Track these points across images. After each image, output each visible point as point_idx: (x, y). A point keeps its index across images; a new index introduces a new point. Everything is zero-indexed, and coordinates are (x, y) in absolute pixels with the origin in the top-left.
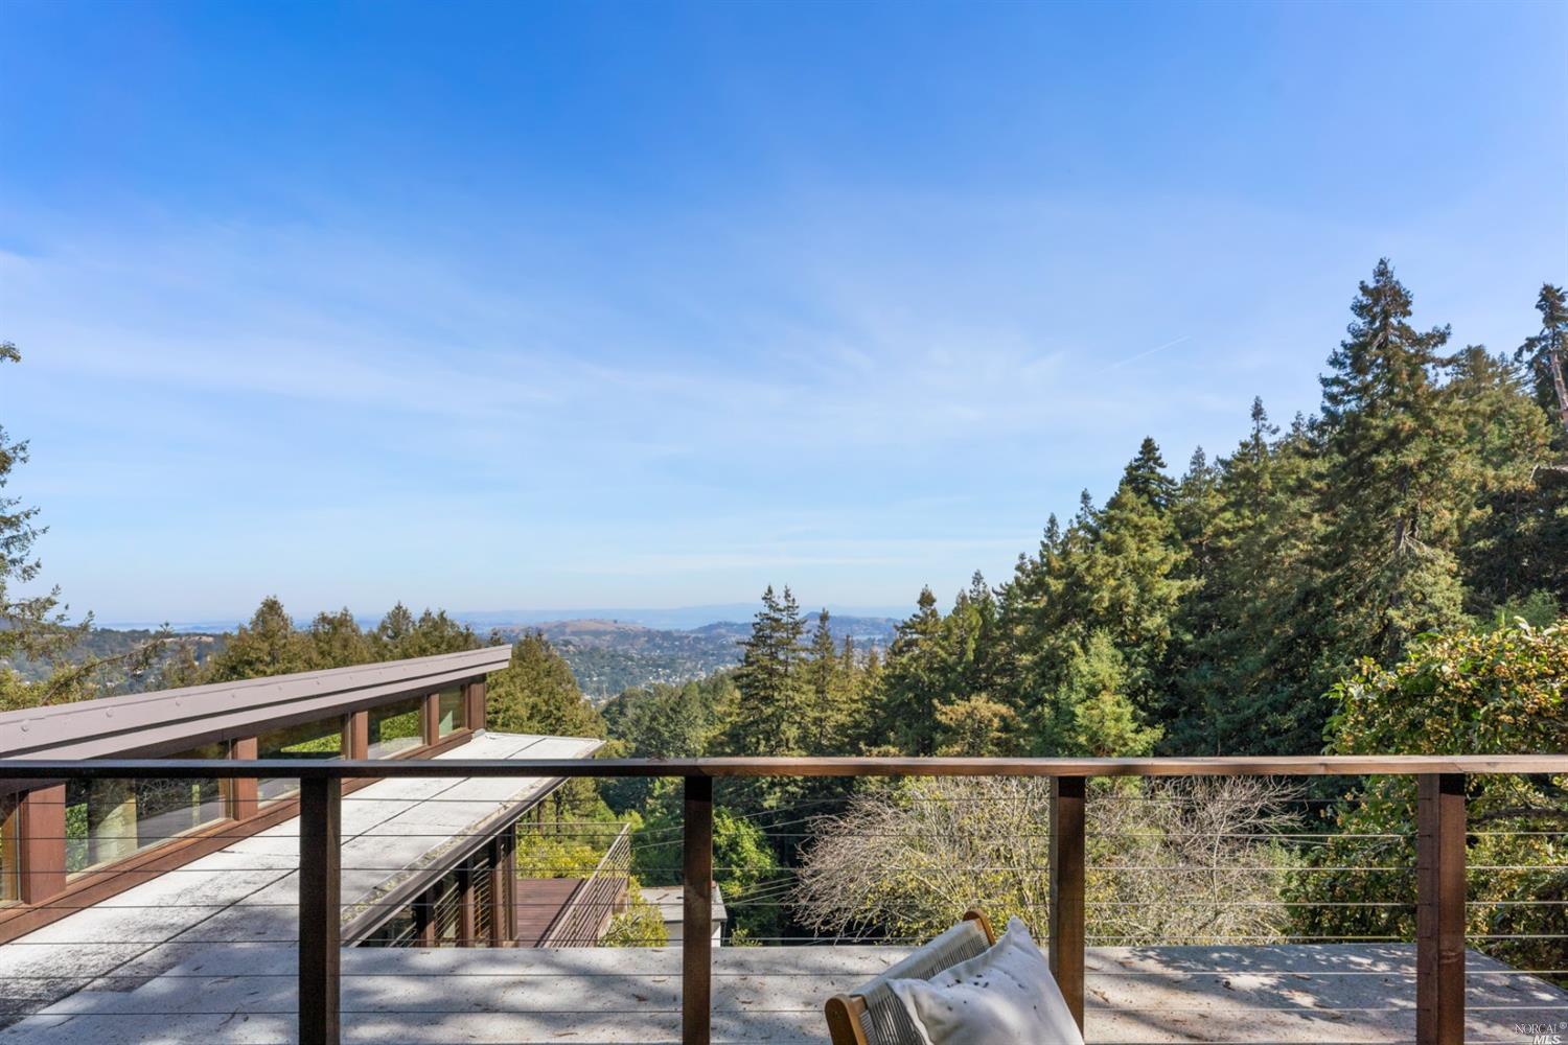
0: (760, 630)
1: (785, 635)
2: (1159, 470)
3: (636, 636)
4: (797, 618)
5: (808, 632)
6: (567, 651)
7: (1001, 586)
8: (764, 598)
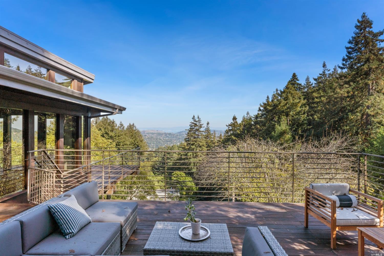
0: (192, 127)
1: (198, 128)
2: (297, 81)
3: (162, 134)
4: (201, 123)
5: (204, 127)
6: (145, 138)
7: (254, 115)
8: (192, 118)
